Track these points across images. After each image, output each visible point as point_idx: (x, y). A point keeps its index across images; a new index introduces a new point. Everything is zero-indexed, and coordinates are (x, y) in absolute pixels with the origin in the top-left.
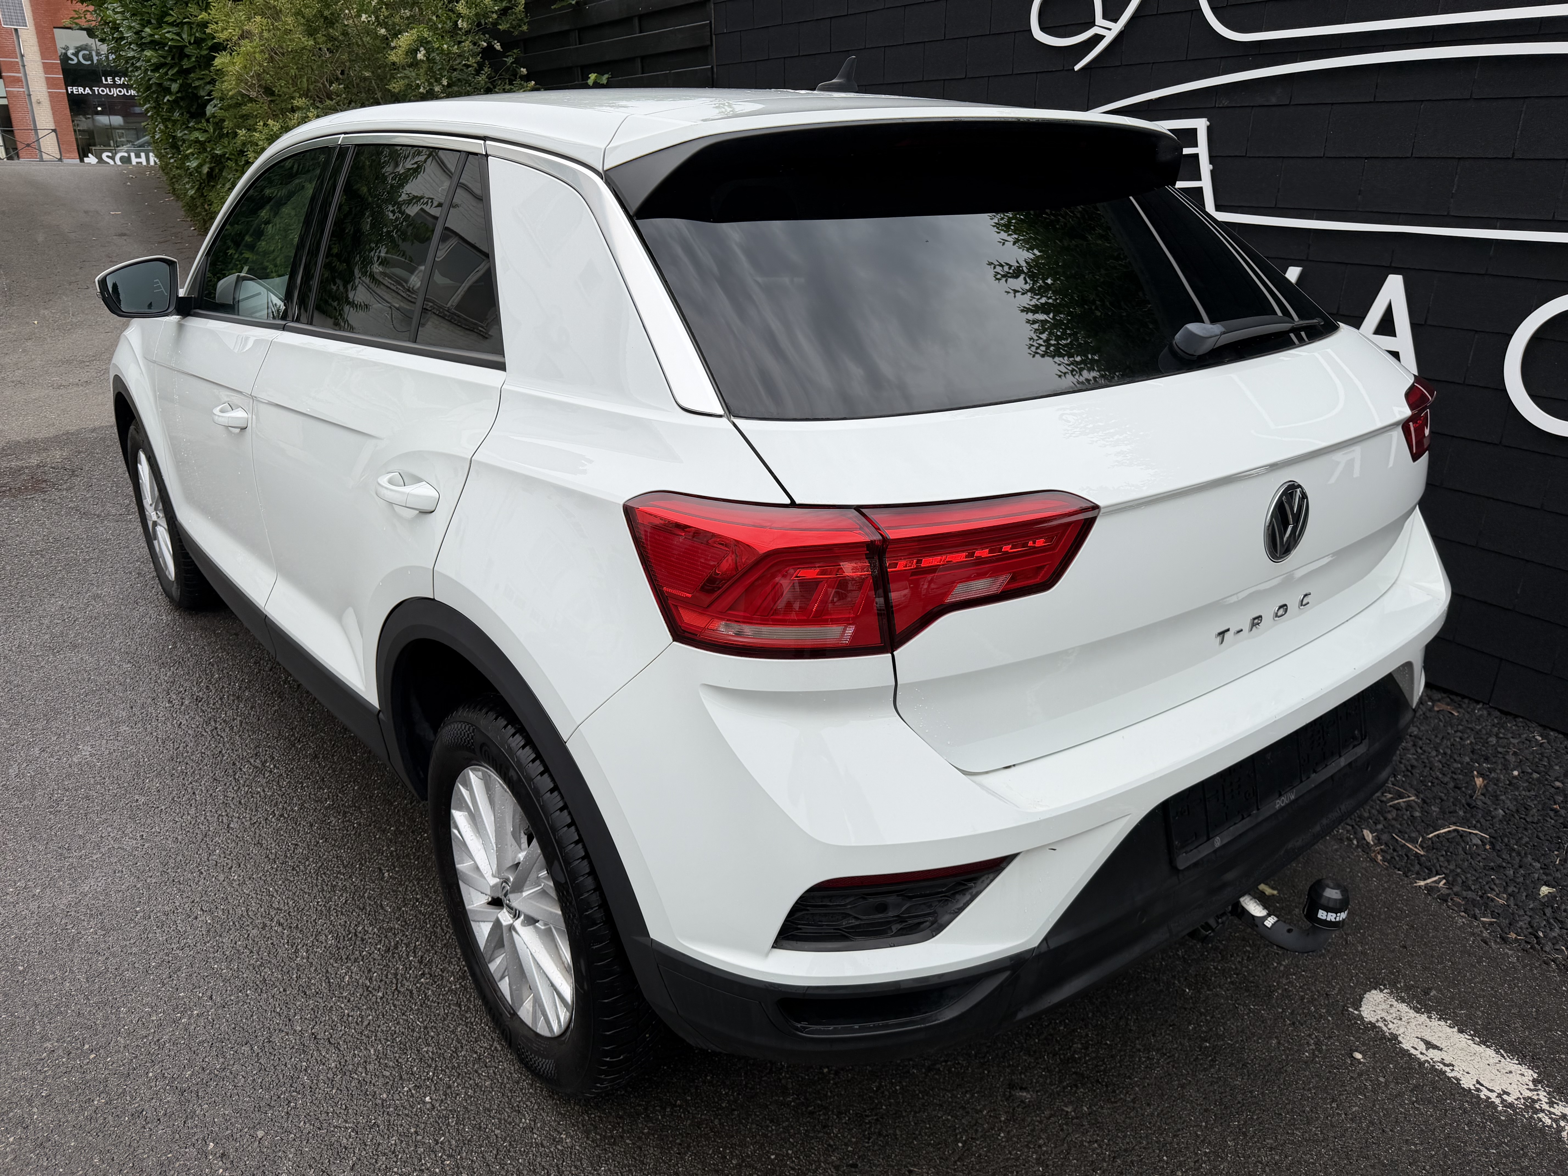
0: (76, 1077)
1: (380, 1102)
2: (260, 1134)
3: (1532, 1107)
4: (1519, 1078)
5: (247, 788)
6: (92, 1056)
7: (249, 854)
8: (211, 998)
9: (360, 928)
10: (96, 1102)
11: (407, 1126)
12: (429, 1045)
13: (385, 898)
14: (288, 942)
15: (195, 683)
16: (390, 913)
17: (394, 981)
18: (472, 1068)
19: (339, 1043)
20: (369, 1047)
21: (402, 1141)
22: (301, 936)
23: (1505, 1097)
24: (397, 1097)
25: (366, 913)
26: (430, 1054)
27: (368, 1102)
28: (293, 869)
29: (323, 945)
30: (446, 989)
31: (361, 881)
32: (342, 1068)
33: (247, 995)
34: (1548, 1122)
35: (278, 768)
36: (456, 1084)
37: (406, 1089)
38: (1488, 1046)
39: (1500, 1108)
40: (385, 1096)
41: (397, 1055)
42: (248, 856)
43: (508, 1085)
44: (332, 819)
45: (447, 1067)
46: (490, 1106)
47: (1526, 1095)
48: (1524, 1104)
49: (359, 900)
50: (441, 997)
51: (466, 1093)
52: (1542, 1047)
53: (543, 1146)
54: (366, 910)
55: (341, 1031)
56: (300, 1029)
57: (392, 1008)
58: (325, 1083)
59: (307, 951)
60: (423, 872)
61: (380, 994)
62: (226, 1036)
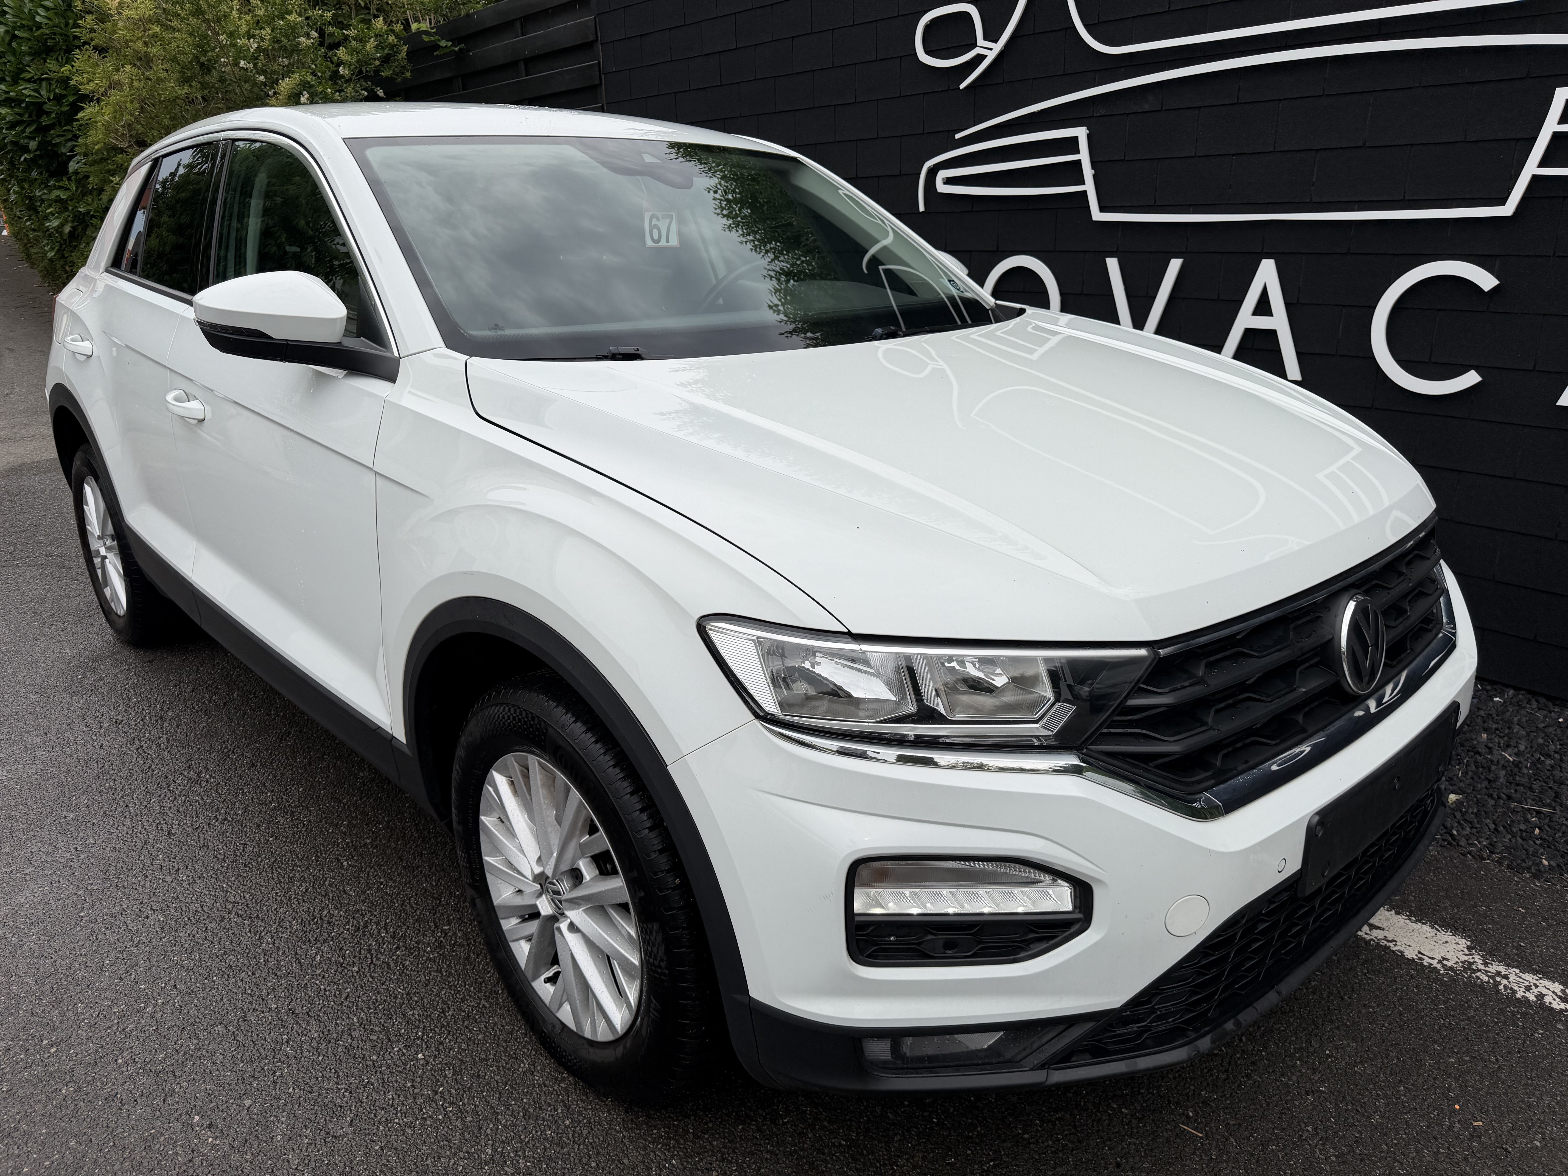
0: (38, 1070)
1: (370, 1063)
2: (248, 1103)
3: (1470, 968)
4: (1455, 946)
5: (183, 798)
6: (53, 1050)
7: (195, 857)
8: (175, 986)
9: (325, 913)
10: (64, 1091)
11: (403, 1082)
12: (414, 1009)
13: (348, 884)
14: (250, 931)
15: (112, 707)
16: (355, 897)
17: (369, 956)
18: (462, 1025)
19: (319, 1016)
20: (351, 1016)
21: (399, 1096)
22: (263, 924)
23: (1445, 962)
24: (387, 1057)
25: (329, 899)
26: (417, 1016)
27: (359, 1064)
28: (245, 866)
29: (288, 931)
30: (424, 958)
31: (320, 871)
32: (325, 1037)
33: (214, 981)
34: (1486, 979)
35: (214, 778)
36: (447, 1040)
37: (396, 1049)
38: (1423, 923)
39: (1442, 972)
40: (375, 1057)
41: (382, 1021)
42: (194, 859)
43: (501, 1037)
44: (279, 818)
45: (436, 1026)
46: (486, 1056)
47: (1463, 959)
48: (1463, 966)
49: (320, 888)
50: (420, 966)
51: (459, 1047)
52: (1471, 920)
53: (545, 1086)
54: (329, 896)
55: (319, 1004)
56: (275, 1006)
57: (370, 980)
58: (310, 1052)
59: (272, 937)
60: (383, 858)
61: (356, 969)
62: (198, 1020)
